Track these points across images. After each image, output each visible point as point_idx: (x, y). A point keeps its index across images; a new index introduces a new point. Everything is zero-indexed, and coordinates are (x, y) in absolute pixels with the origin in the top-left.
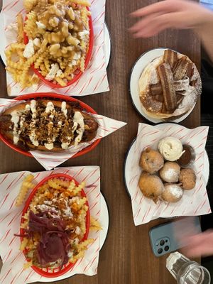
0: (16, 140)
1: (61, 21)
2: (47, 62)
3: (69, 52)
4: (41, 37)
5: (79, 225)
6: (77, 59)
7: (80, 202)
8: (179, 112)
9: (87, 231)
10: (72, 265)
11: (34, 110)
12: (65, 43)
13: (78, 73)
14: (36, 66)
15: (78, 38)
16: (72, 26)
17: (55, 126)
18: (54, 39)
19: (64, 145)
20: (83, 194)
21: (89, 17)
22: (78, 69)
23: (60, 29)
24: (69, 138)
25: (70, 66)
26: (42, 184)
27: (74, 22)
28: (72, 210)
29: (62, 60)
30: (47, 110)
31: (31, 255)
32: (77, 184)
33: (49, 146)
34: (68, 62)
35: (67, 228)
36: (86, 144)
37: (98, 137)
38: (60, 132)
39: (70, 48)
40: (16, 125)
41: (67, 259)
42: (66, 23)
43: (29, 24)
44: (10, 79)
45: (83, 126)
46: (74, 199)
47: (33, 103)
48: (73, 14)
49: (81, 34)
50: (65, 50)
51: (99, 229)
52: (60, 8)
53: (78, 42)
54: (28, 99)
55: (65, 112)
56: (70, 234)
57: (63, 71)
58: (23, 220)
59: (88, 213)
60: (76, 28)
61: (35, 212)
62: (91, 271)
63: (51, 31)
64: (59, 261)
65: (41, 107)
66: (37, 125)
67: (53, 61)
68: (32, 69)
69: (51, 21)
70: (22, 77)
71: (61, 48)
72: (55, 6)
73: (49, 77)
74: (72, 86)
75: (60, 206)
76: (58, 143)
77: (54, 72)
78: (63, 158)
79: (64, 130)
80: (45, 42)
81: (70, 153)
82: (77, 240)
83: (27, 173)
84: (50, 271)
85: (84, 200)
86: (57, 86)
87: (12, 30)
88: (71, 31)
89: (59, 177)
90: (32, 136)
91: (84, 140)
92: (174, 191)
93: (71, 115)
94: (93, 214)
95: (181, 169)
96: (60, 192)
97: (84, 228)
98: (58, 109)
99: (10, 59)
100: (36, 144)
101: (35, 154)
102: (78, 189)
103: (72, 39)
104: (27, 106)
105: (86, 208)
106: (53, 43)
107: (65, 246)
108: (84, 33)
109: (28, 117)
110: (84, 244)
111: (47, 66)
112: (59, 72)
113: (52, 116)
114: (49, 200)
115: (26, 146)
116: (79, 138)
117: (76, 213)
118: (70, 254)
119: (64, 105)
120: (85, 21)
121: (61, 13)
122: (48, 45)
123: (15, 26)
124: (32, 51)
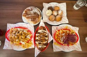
0: (45, 46)
1: (16, 35)
2: (26, 39)
3: (24, 33)
4: (20, 40)
5: (66, 32)
6: (25, 31)
7: (61, 31)
8: (39, 13)
9: (68, 29)
10: (76, 34)
11: (38, 42)
12: (21, 34)
13: (29, 31)
14: (27, 41)
15: (20, 31)
16: (17, 32)
17: (42, 37)
18: (20, 37)
19: (47, 35)
20: (59, 31)
21: (15, 28)
22: (28, 31)
23: (18, 36)
24: (45, 34)
25: (27, 33)
26: (56, 40)
27: (16, 32)
28: (63, 33)
29: (25, 35)
30: (38, 39)
31: (73, 43)
32: (56, 32)
33: (47, 38)
34: (26, 33)
35: (67, 35)
36: (46, 29)
37: (45, 26)
38: (43, 36)
39: (23, 33)
40: (42, 46)
41: (75, 35)
42: (16, 34)
43: (17, 43)
44: (30, 48)
45: (42, 30)
46: (60, 33)
47: (36, 42)
48: (14, 32)
49: (19, 30)
50: (23, 34)
51: (67, 27)
52: (13, 35)
53: (21, 31)
54: (35, 43)
55: (38, 34)
56: (69, 34)
57: (28, 35)
58: (65, 45)
59: (63, 29)
60: (18, 31)
61: (63, 42)
62: (78, 29)
63: (18, 37)
64: (75, 37)
65: (37, 40)
66: (42, 42)
67: (26, 37)
68: (28, 42)
69: (16, 38)
70: (30, 45)
71: (23, 35)
72: (12, 37)
73: (30, 38)
74: (32, 33)
75: (62, 37)
76: (46, 36)
77: (29, 37)
78: (50, 35)
79: (43, 35)
80: (21, 39)
81: (49, 33)
82: (70, 32)
83: (53, 44)
84: (77, 39)
85: (60, 30)
86: (32, 36)
87: (18, 47)
88: (18, 33)
89: (54, 36)
90: (45, 43)
91: (45, 30)
92: (60, 12)
93: (39, 33)
94: (64, 28)
95: (54, 10)
96: (58, 36)
97: (67, 30)
98: (38, 36)
99: (25, 47)
100: (46, 42)
101: (49, 42)
102: (58, 32)
103: (20, 33)
104: (37, 44)
105: (62, 30)
106: (21, 37)
107: (72, 35)
108: (19, 29)
109: (40, 43)
110: (71, 30)
111: (27, 39)
112: (29, 36)
113: (40, 38)
114: (60, 39)
115: (47, 44)
116: (45, 31)
117: (64, 32)
118: (74, 34)
119: (37, 35)
120: (16, 29)
121: (14, 35)
122: (22, 38)
123: (17, 46)
124: (23, 42)
